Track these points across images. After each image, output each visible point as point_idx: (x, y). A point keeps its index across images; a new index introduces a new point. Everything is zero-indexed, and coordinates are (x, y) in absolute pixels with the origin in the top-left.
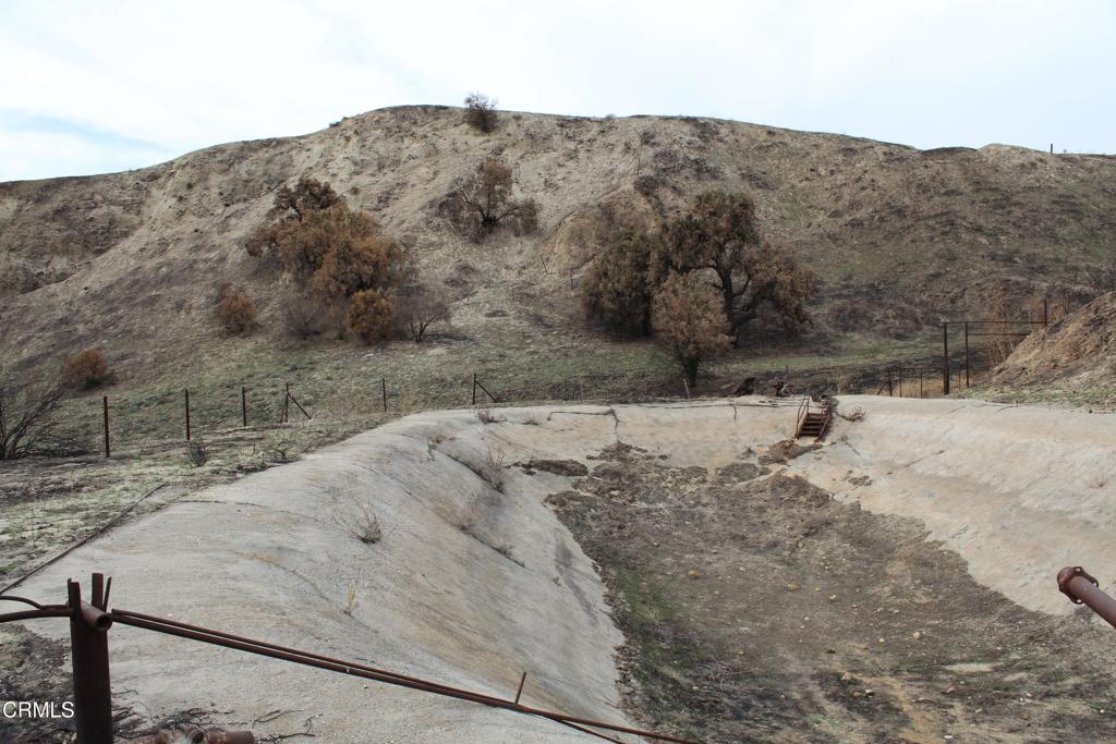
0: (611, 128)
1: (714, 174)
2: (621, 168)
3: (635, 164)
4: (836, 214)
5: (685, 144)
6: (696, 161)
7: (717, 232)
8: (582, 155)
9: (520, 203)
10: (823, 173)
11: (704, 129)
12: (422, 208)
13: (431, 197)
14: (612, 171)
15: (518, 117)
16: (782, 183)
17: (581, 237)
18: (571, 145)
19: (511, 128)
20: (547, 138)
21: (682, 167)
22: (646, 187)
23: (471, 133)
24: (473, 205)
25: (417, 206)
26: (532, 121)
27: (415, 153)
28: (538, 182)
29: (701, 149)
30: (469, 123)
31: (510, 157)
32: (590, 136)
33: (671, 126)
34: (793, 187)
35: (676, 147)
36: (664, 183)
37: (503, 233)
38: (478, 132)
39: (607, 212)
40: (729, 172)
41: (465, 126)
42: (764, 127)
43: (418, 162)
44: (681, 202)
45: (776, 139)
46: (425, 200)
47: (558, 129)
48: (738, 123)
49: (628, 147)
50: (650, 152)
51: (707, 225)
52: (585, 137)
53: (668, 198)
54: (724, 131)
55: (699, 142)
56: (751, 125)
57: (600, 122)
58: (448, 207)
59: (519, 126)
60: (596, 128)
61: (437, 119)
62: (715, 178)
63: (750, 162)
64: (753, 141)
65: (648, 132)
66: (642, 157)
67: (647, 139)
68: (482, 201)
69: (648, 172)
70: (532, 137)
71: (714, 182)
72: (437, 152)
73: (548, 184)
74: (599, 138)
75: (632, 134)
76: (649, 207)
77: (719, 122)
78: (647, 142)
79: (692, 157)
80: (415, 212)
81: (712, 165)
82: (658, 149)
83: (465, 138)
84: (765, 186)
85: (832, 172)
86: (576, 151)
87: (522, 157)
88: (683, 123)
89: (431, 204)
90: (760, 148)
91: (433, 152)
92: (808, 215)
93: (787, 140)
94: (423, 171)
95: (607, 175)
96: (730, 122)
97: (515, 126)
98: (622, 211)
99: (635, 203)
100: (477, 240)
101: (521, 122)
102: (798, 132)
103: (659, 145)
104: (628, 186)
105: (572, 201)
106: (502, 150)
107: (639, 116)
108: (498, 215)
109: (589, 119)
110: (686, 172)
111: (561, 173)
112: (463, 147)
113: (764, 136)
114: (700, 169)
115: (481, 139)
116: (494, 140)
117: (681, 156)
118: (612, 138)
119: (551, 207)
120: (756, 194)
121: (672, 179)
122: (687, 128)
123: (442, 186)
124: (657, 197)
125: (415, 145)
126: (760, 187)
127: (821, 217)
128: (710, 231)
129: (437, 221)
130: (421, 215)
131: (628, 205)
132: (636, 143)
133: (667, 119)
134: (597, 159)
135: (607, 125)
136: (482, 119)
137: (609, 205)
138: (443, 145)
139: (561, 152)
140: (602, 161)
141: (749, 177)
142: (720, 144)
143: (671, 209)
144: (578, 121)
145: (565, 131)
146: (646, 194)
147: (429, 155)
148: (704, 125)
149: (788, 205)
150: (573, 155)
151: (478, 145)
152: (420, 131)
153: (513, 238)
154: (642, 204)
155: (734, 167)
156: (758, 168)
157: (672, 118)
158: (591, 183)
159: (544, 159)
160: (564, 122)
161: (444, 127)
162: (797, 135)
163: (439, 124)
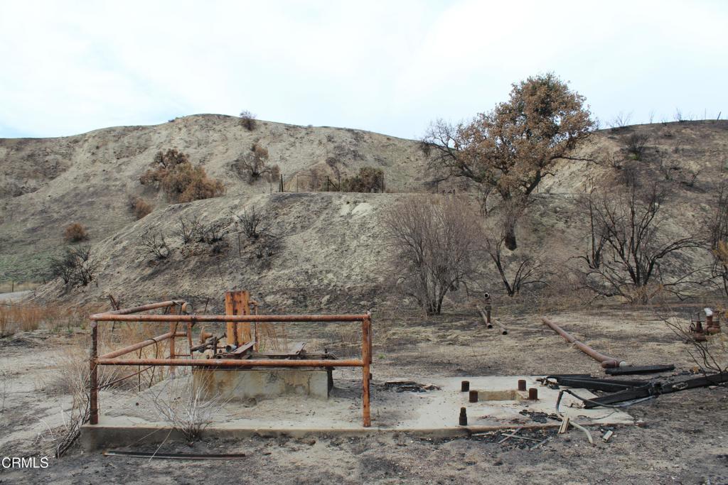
0: (311, 132)
1: (362, 158)
2: (318, 152)
3: (325, 151)
4: (418, 179)
5: (348, 143)
6: (354, 151)
7: (368, 183)
8: (297, 144)
9: (271, 167)
10: (413, 160)
11: (357, 135)
12: (223, 166)
13: (227, 161)
14: (313, 154)
15: (265, 124)
16: (393, 164)
17: (302, 184)
18: (292, 140)
19: (263, 129)
20: (280, 135)
21: (347, 154)
22: (331, 162)
23: (243, 130)
24: (248, 167)
25: (219, 166)
26: (273, 126)
27: (216, 139)
28: (277, 157)
29: (355, 145)
30: (242, 125)
31: (263, 144)
32: (301, 135)
33: (341, 133)
34: (399, 166)
35: (344, 144)
36: (339, 161)
37: (262, 181)
38: (246, 130)
39: (314, 173)
40: (369, 157)
41: (240, 127)
42: (385, 136)
43: (217, 143)
44: (347, 170)
45: (391, 142)
46: (224, 162)
47: (285, 131)
48: (373, 133)
49: (320, 143)
50: (331, 146)
51: (364, 181)
52: (299, 136)
53: (341, 168)
54: (366, 137)
55: (355, 142)
56: (379, 134)
57: (306, 128)
58: (237, 166)
59: (266, 128)
60: (304, 132)
61: (225, 122)
62: (362, 159)
63: (378, 153)
64: (380, 142)
65: (331, 135)
66: (328, 148)
67: (330, 139)
68: (253, 164)
69: (331, 155)
70: (274, 134)
71: (362, 162)
72: (227, 139)
73: (282, 159)
74: (306, 137)
75: (322, 136)
76: (333, 171)
77: (364, 132)
78: (330, 141)
79: (352, 149)
80: (219, 168)
81: (361, 153)
82: (336, 144)
83: (240, 133)
84: (385, 164)
85: (417, 160)
86: (294, 142)
87: (269, 144)
88: (347, 132)
89: (227, 164)
90: (383, 146)
91: (225, 139)
92: (405, 179)
93: (396, 143)
94: (221, 148)
95: (311, 155)
96: (369, 132)
97: (264, 129)
98: (321, 173)
99: (327, 170)
100: (251, 183)
101: (267, 126)
102: (402, 139)
103: (336, 142)
104: (323, 161)
105: (294, 167)
106: (258, 140)
107: (325, 127)
108: (259, 172)
109: (300, 127)
110: (349, 156)
111: (288, 153)
112: (239, 137)
113: (385, 140)
114: (356, 155)
115: (248, 134)
116: (254, 135)
117: (346, 148)
118: (312, 137)
119: (284, 170)
120: (383, 168)
121: (343, 159)
122: (349, 135)
123: (233, 156)
124: (336, 167)
125: (215, 135)
126: (383, 165)
127: (411, 180)
128: (365, 183)
129: (231, 173)
130: (223, 170)
131: (323, 170)
132: (325, 141)
133: (339, 129)
134: (305, 147)
135: (309, 130)
136: (249, 124)
137: (315, 170)
138: (230, 135)
139: (287, 143)
140: (307, 148)
141: (378, 160)
142: (365, 143)
143: (342, 173)
144: (295, 127)
145: (289, 132)
146: (332, 166)
147: (223, 140)
148: (357, 133)
149: (396, 174)
150: (293, 145)
151: (247, 137)
152: (218, 128)
153: (268, 183)
154: (329, 171)
155: (371, 155)
156: (383, 156)
157: (341, 129)
158: (303, 159)
159: (279, 146)
160: (288, 128)
161: (230, 126)
162: (401, 140)
163: (227, 124)
